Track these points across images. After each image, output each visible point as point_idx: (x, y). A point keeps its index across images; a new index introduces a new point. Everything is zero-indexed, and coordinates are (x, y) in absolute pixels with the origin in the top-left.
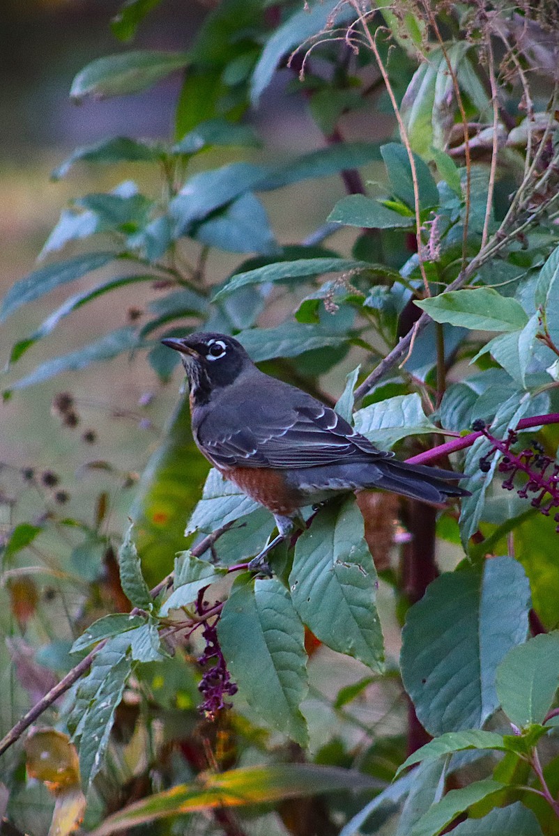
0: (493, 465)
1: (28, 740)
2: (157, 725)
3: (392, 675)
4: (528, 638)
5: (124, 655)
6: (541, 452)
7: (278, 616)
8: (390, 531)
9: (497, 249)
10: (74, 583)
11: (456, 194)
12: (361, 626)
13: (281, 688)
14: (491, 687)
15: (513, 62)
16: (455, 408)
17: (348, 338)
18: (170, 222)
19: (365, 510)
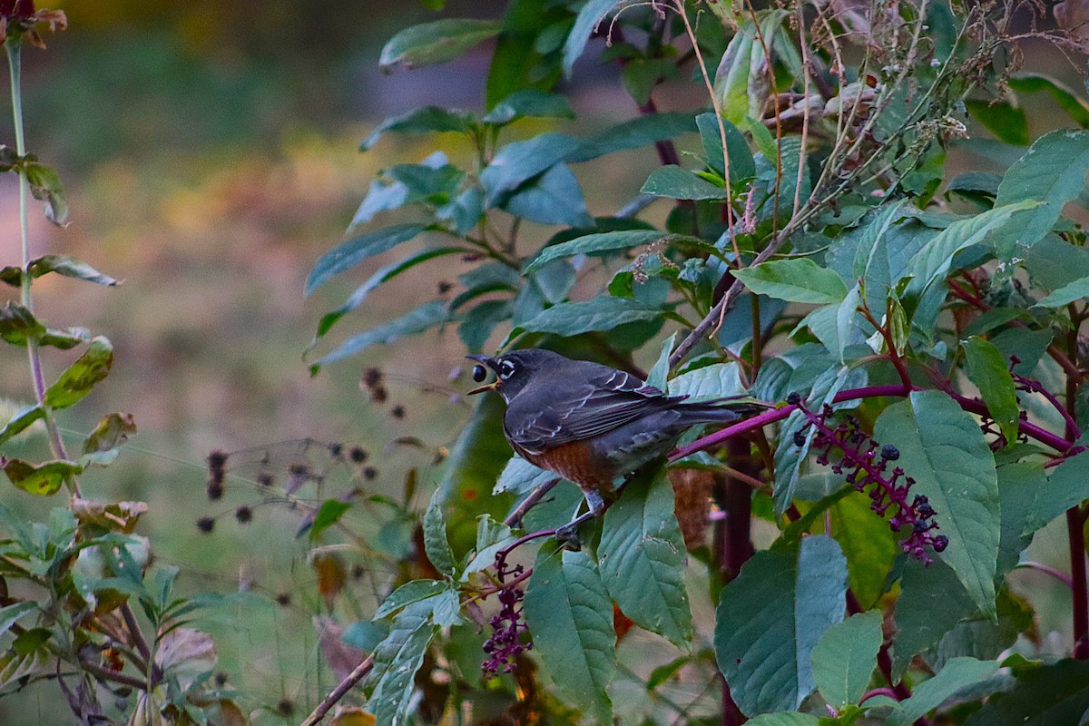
0: (808, 440)
1: (335, 721)
2: (467, 706)
3: (705, 655)
4: (845, 617)
5: (426, 620)
6: (857, 427)
7: (587, 591)
8: (704, 510)
9: (809, 216)
10: (382, 560)
11: (773, 165)
12: (668, 604)
13: (587, 668)
14: (807, 668)
15: (825, 28)
16: (771, 384)
17: (663, 312)
18: (480, 193)
19: (678, 487)
